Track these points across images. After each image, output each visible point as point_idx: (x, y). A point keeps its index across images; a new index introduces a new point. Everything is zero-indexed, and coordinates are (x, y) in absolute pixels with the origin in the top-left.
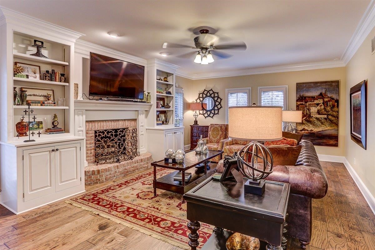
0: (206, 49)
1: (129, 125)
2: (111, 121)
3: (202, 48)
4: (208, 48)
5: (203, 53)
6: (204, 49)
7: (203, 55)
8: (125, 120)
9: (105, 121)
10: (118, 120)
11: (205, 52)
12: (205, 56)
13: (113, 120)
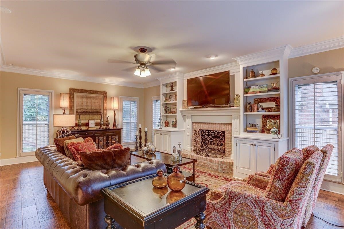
0: (145, 64)
1: (225, 128)
2: (210, 123)
3: (141, 64)
4: (146, 64)
5: (142, 67)
6: (142, 65)
7: (142, 69)
8: (221, 124)
9: (206, 123)
10: (215, 124)
11: (143, 66)
12: (144, 70)
13: (211, 123)
